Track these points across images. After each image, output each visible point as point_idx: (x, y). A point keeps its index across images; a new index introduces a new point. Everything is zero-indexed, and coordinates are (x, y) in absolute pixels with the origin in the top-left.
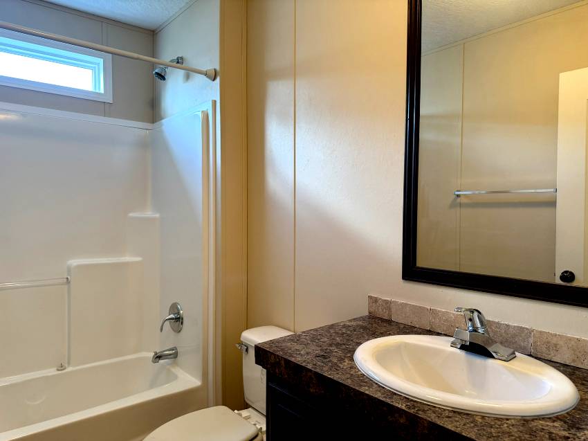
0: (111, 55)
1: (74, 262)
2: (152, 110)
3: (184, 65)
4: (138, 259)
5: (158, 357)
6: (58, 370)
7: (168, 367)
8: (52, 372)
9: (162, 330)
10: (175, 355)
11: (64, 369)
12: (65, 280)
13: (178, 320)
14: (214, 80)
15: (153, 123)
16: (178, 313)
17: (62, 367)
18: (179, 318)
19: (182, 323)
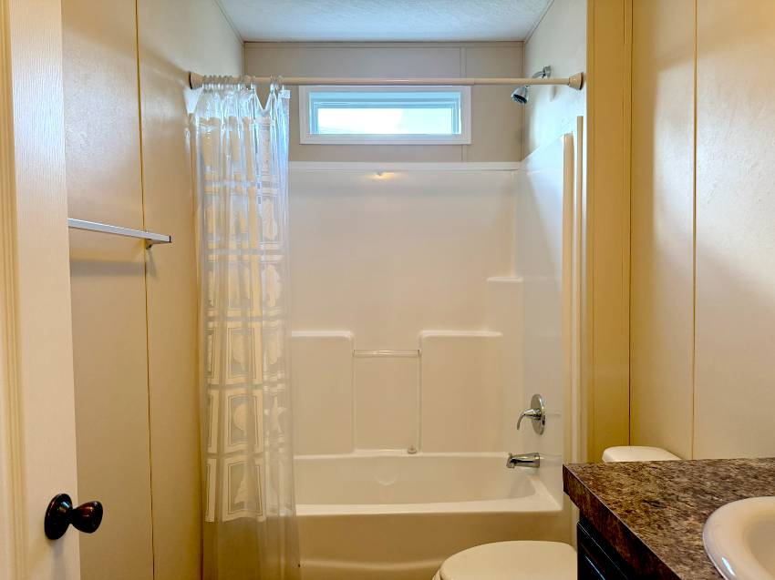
0: (469, 87)
1: (427, 333)
2: (520, 145)
3: (551, 77)
4: (499, 334)
5: (514, 462)
6: (409, 453)
7: (529, 477)
8: (403, 453)
9: (518, 427)
10: (537, 464)
11: (415, 453)
12: (417, 353)
13: (539, 417)
14: (581, 88)
15: (521, 160)
16: (540, 409)
17: (412, 451)
18: (540, 416)
19: (544, 423)
